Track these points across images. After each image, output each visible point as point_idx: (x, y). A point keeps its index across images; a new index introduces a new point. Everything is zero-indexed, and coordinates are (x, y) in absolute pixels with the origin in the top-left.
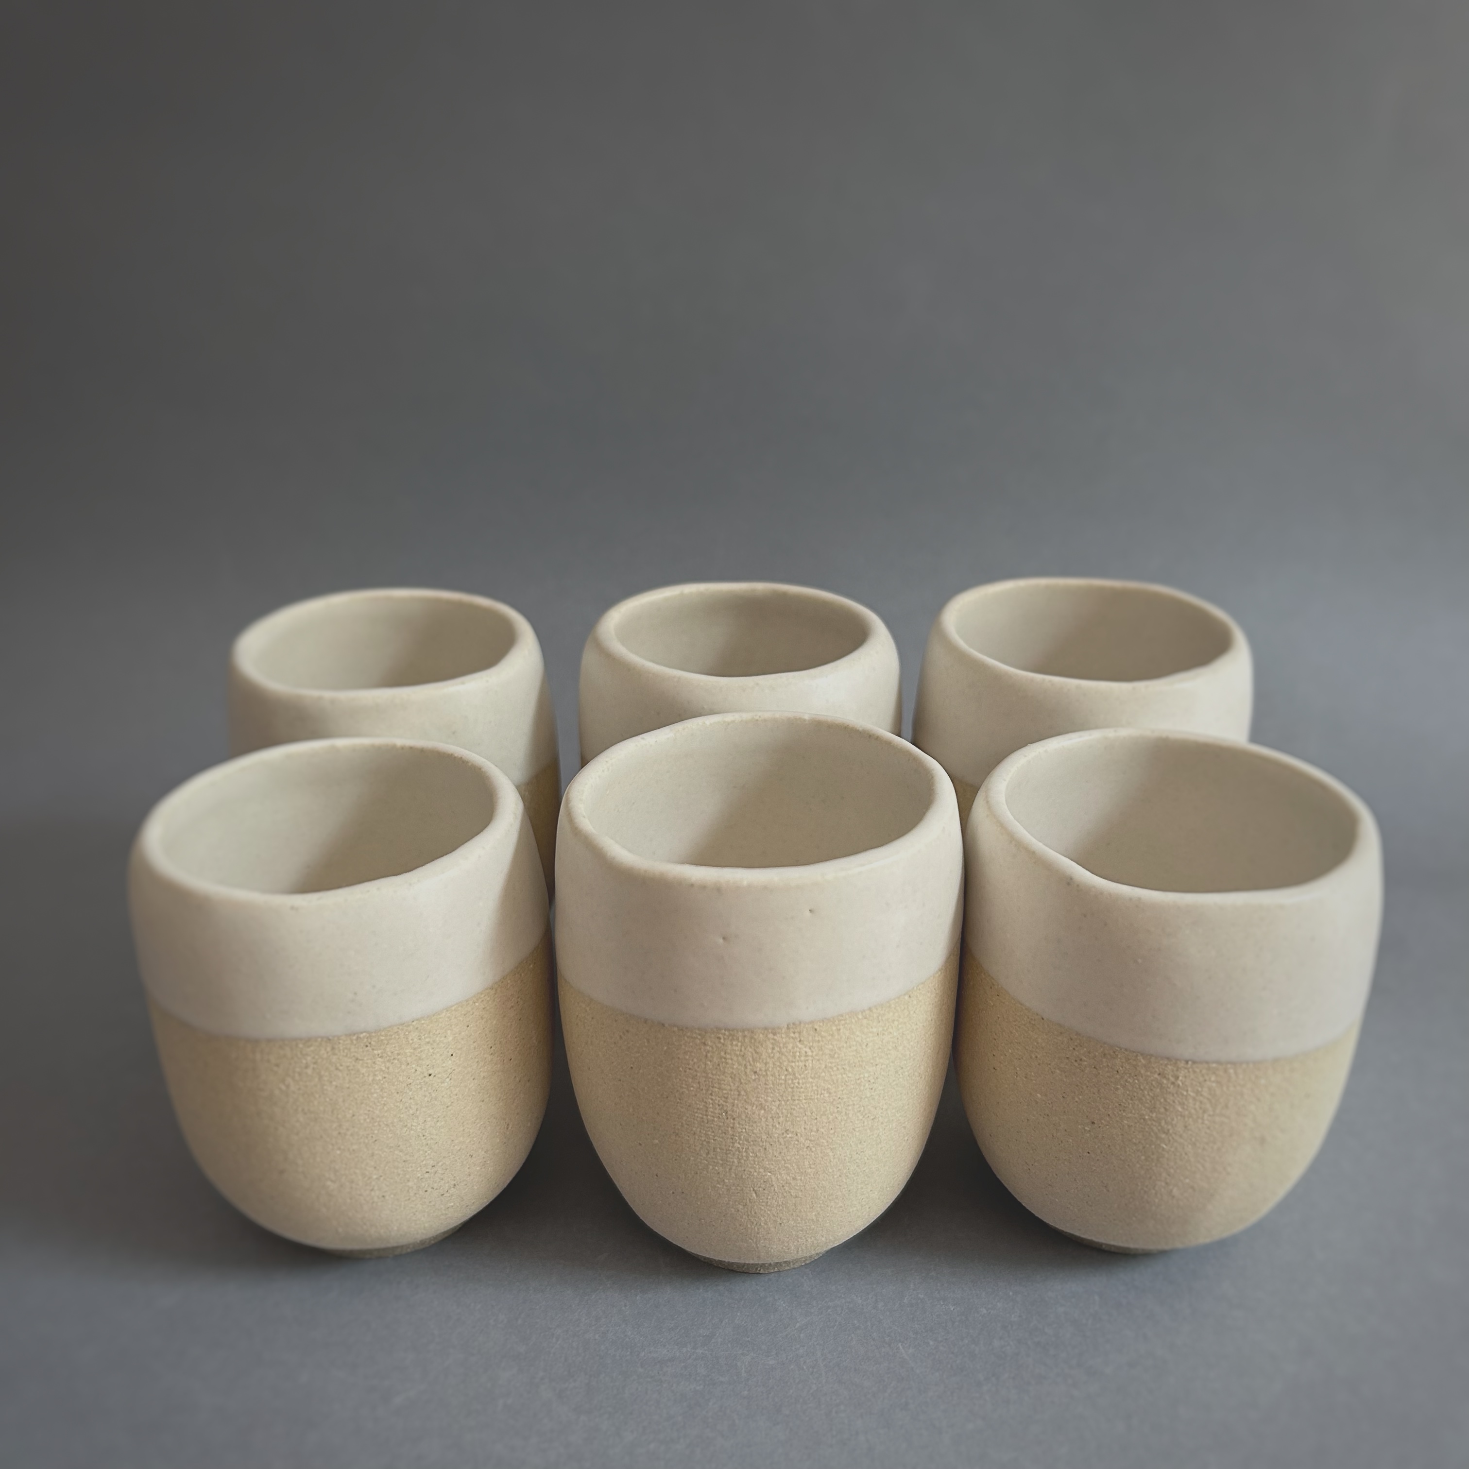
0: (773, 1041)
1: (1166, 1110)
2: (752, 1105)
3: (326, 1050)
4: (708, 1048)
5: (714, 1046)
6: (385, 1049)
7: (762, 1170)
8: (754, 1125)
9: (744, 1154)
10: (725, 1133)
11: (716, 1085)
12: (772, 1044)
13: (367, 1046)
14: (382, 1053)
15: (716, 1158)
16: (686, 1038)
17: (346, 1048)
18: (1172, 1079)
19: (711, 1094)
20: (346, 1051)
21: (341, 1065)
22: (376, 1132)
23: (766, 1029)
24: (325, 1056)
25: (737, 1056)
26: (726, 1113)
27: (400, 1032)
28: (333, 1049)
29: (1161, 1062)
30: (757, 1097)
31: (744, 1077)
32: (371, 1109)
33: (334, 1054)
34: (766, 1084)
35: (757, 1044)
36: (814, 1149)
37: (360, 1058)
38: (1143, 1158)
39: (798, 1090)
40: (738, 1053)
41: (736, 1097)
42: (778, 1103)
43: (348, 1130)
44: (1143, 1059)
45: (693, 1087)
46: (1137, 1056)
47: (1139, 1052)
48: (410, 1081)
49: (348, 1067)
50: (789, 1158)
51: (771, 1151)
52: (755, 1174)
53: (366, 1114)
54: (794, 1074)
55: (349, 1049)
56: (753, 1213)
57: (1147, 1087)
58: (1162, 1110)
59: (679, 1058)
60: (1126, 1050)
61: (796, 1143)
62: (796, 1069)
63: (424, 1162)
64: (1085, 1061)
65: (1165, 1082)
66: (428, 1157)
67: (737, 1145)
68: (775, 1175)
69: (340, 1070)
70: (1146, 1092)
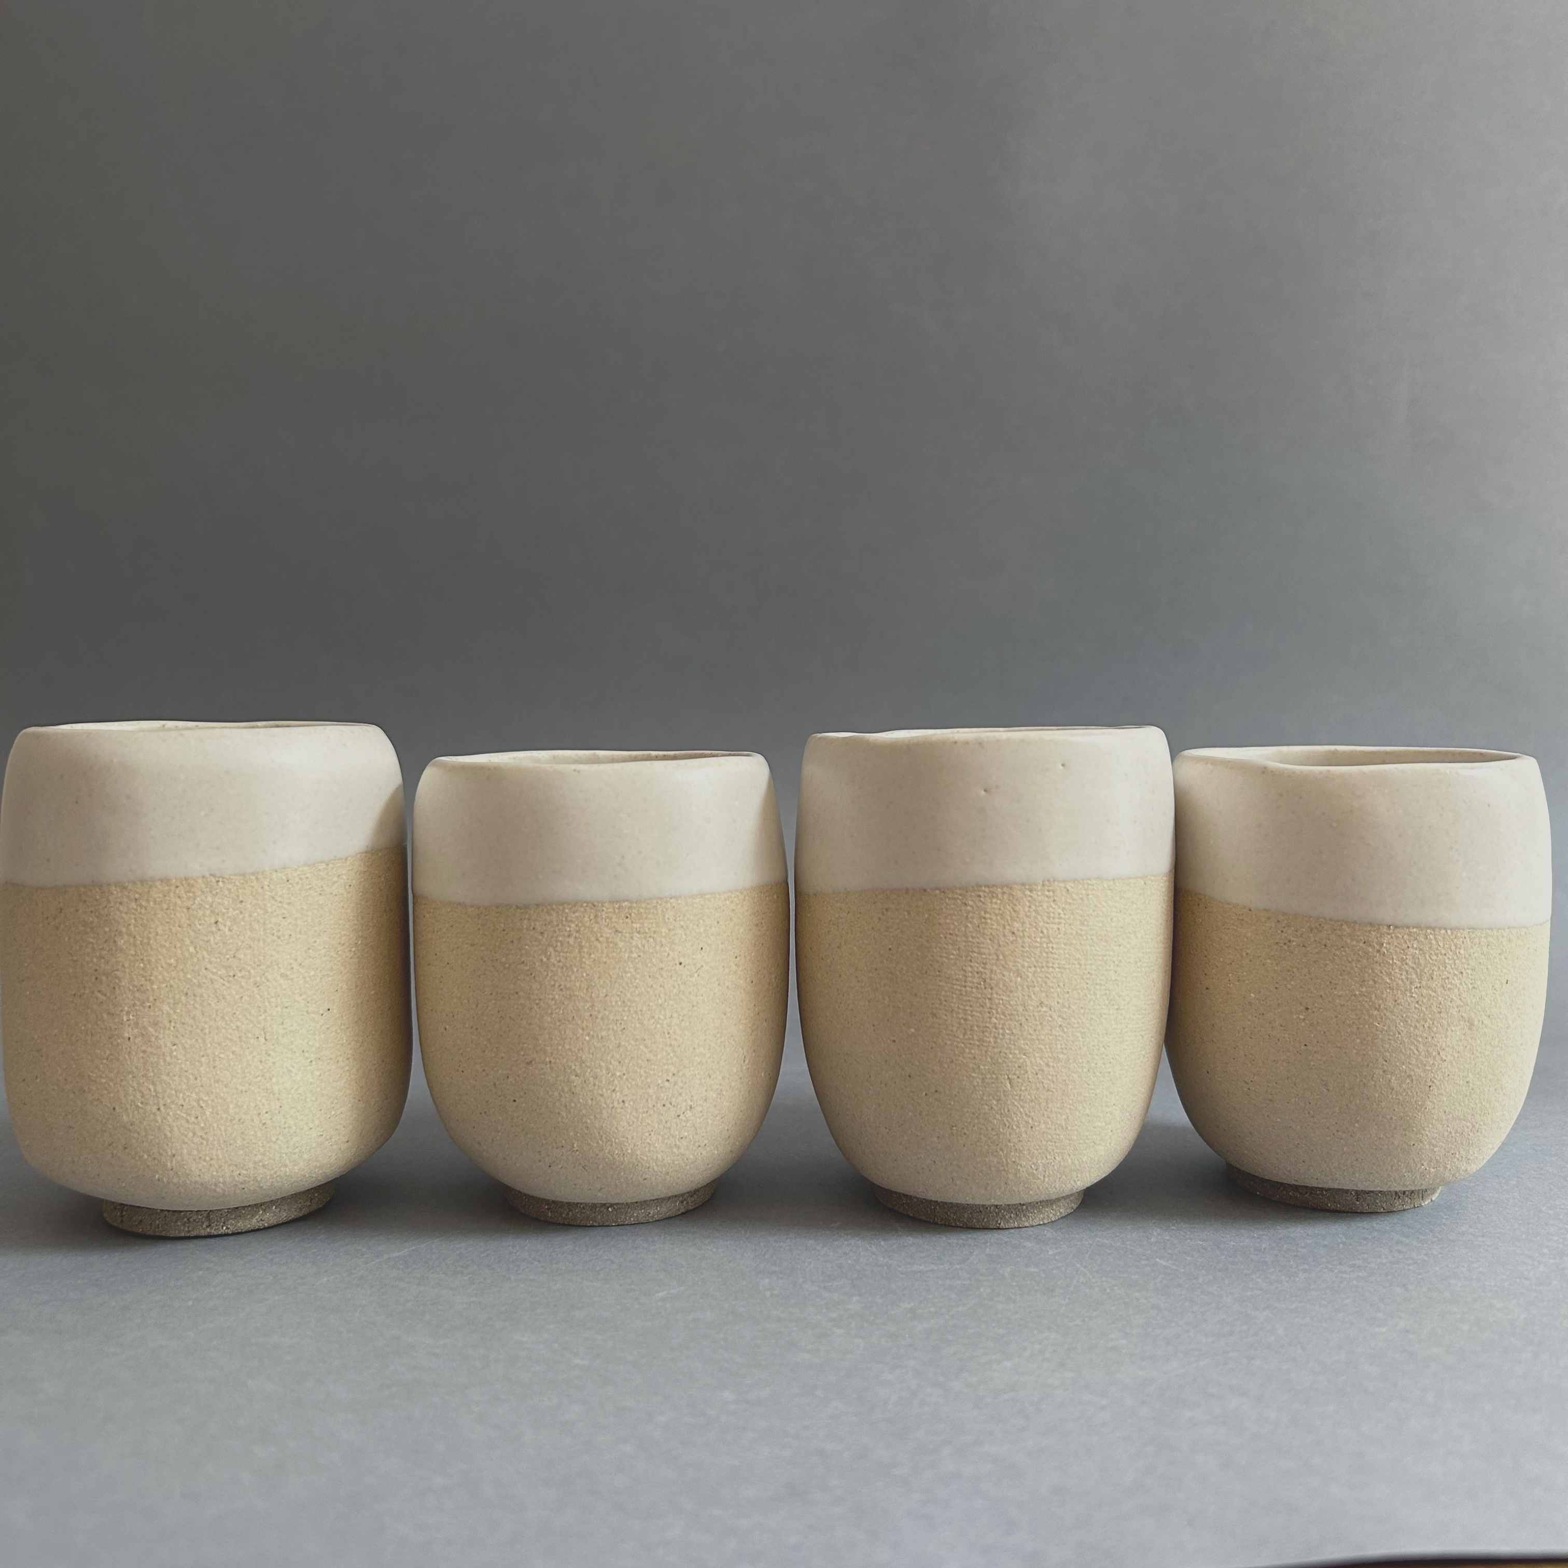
0: (1030, 899)
1: (1375, 982)
2: (1010, 970)
3: (589, 917)
4: (969, 908)
5: (974, 906)
6: (642, 924)
7: (1017, 1052)
8: (1011, 995)
9: (1001, 1031)
10: (982, 1006)
11: (976, 950)
12: (1029, 901)
13: (627, 917)
14: (640, 928)
15: (973, 1039)
16: (947, 900)
17: (608, 917)
18: (1377, 947)
19: (971, 961)
20: (607, 920)
21: (602, 936)
22: (625, 1018)
23: (1023, 884)
24: (588, 924)
25: (996, 915)
26: (985, 981)
27: (658, 906)
28: (596, 916)
29: (1365, 929)
30: (1015, 962)
31: (1002, 939)
32: (623, 991)
33: (597, 923)
34: (1023, 947)
35: (1015, 901)
36: (1065, 1030)
37: (619, 929)
38: (1358, 1041)
39: (1052, 956)
40: (997, 911)
41: (994, 962)
42: (1034, 969)
43: (599, 1012)
44: (1348, 928)
45: (953, 954)
46: (1342, 925)
47: (1343, 921)
48: (662, 965)
49: (607, 938)
50: (1043, 1037)
51: (1026, 1027)
52: (1011, 1056)
53: (618, 995)
54: (1049, 937)
55: (611, 919)
56: (1006, 1110)
57: (1355, 959)
58: (1371, 983)
59: (940, 924)
60: (1331, 920)
61: (1050, 1019)
62: (1051, 931)
63: (666, 1067)
64: (1293, 941)
65: (1371, 950)
66: (670, 1061)
67: (994, 1020)
68: (1029, 1057)
69: (599, 941)
70: (1354, 965)
